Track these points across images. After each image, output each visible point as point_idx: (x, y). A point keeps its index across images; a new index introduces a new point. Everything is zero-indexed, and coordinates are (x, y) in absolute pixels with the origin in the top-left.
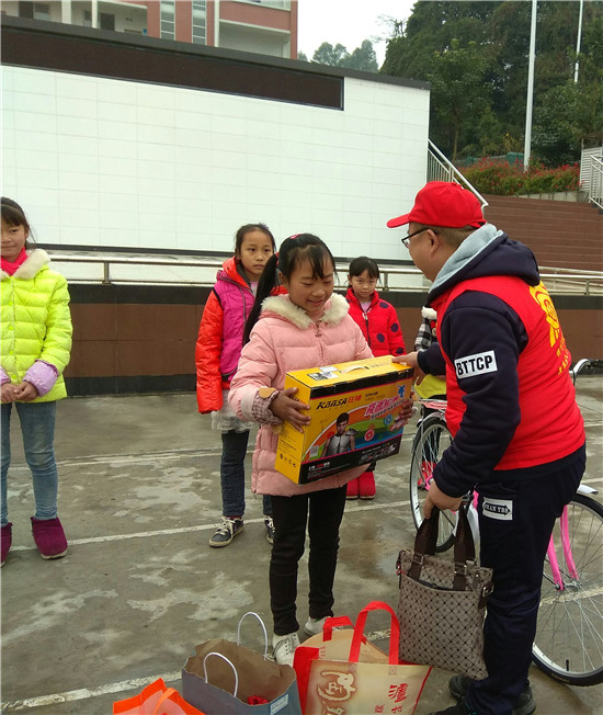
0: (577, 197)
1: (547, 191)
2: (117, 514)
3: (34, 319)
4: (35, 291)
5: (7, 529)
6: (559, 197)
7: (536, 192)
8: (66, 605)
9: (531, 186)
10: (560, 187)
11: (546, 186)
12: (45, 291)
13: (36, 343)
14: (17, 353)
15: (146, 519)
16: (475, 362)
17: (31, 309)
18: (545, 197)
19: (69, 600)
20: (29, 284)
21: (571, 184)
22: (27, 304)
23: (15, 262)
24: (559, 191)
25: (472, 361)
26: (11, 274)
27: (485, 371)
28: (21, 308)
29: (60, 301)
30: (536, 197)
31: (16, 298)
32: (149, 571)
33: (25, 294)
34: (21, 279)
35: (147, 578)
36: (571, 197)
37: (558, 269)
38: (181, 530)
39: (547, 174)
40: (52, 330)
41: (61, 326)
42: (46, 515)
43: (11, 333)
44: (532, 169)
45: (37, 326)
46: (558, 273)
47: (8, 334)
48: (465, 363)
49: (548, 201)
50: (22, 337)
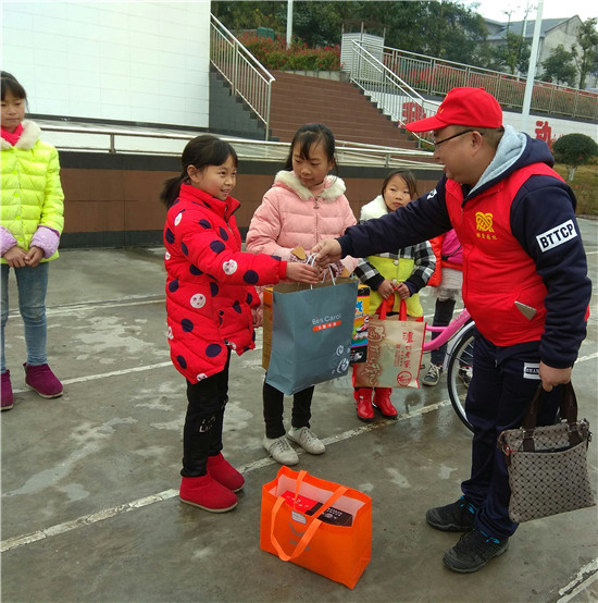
0: (340, 76)
1: (311, 69)
2: (79, 358)
3: (36, 187)
4: (34, 161)
5: (6, 375)
6: (324, 75)
7: (301, 69)
8: (99, 432)
9: (296, 63)
10: (323, 66)
11: (310, 63)
12: (43, 161)
13: (36, 209)
14: (23, 218)
15: (110, 361)
16: (559, 233)
17: (34, 178)
18: (311, 74)
19: (99, 428)
20: (29, 154)
21: (333, 64)
22: (30, 173)
23: (14, 132)
24: (322, 70)
25: (556, 232)
26: (13, 145)
27: (570, 237)
28: (25, 177)
29: (54, 171)
30: (302, 73)
31: (20, 168)
32: (148, 400)
33: (27, 164)
34: (23, 149)
35: (152, 406)
36: (334, 76)
37: (345, 142)
38: (148, 367)
39: (310, 53)
40: (50, 197)
41: (56, 194)
42: (38, 360)
43: (16, 199)
44: (295, 49)
45: (39, 193)
46: (346, 146)
47: (14, 201)
48: (549, 236)
49: (313, 79)
50: (27, 204)
